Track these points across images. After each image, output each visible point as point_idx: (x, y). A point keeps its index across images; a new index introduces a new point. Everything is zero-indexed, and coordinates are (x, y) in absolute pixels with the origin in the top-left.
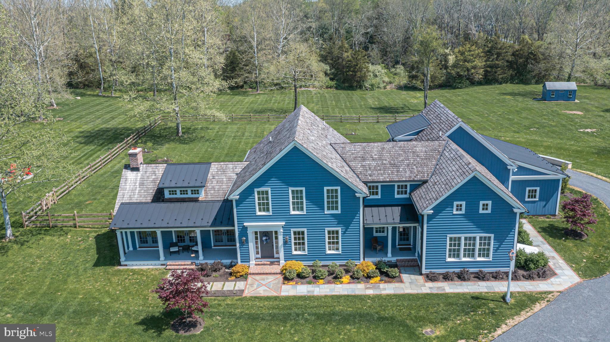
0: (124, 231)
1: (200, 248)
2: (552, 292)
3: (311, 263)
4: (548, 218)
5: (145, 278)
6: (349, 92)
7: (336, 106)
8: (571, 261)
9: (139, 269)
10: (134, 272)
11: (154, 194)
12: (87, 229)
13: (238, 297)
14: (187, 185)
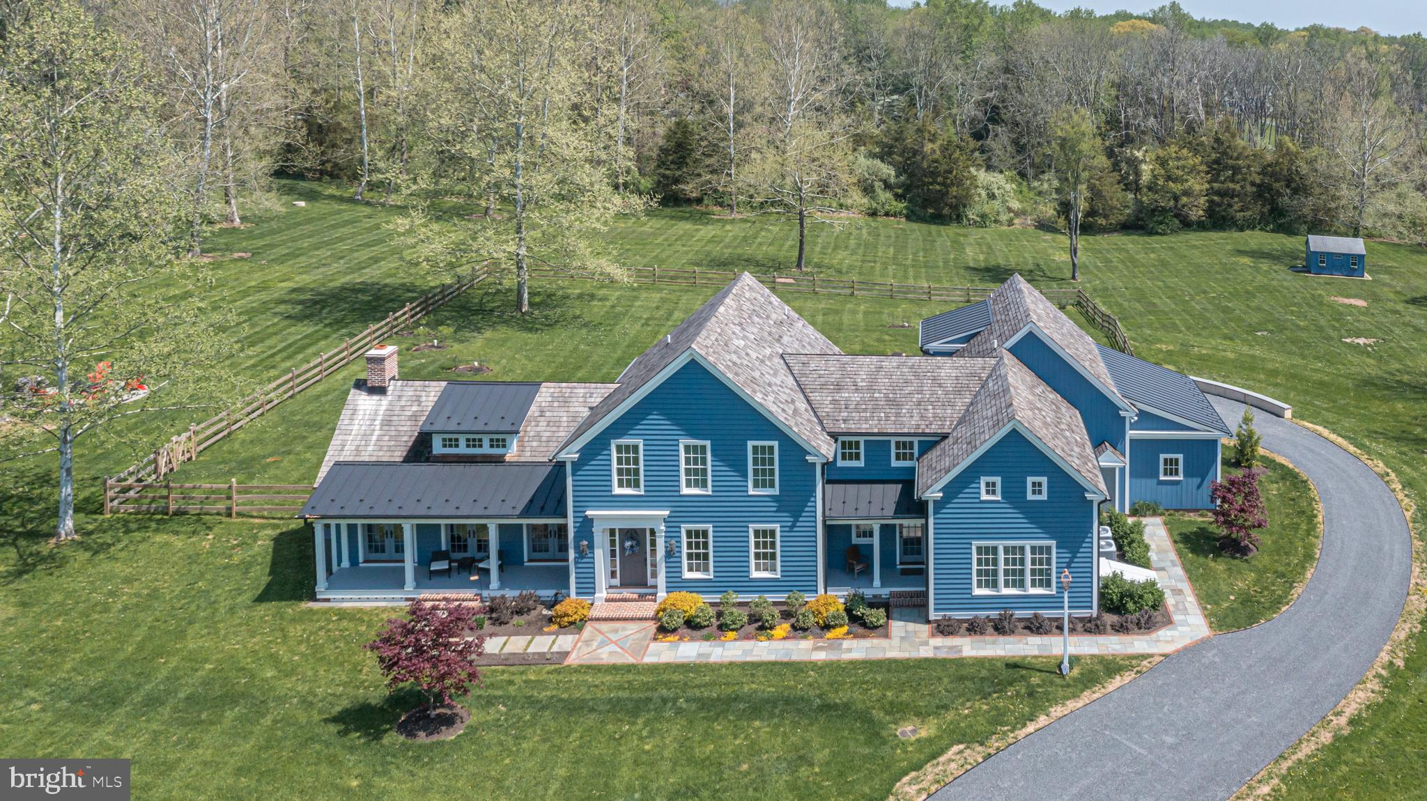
0: (333, 522)
1: (493, 564)
2: (1151, 656)
3: (716, 598)
4: (1202, 516)
5: (364, 628)
6: (933, 228)
7: (895, 258)
8: (1208, 597)
9: (354, 609)
10: (342, 615)
11: (410, 444)
12: (257, 521)
13: (553, 667)
14: (481, 427)
